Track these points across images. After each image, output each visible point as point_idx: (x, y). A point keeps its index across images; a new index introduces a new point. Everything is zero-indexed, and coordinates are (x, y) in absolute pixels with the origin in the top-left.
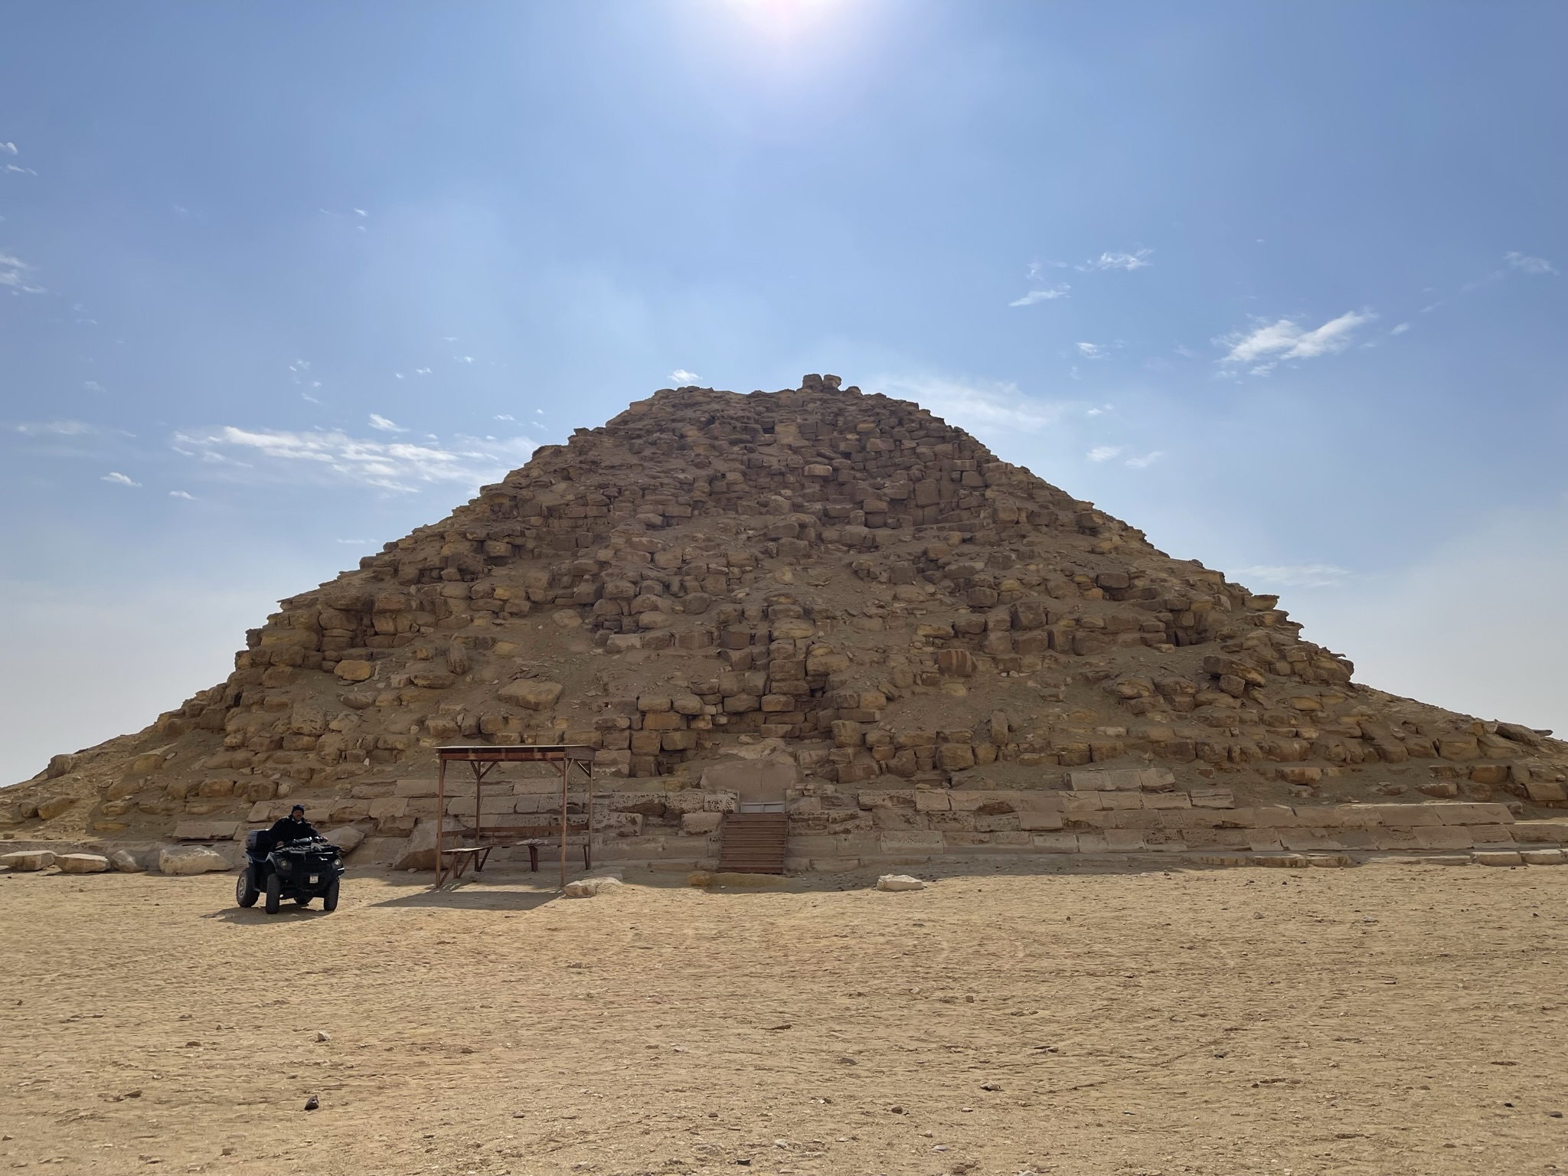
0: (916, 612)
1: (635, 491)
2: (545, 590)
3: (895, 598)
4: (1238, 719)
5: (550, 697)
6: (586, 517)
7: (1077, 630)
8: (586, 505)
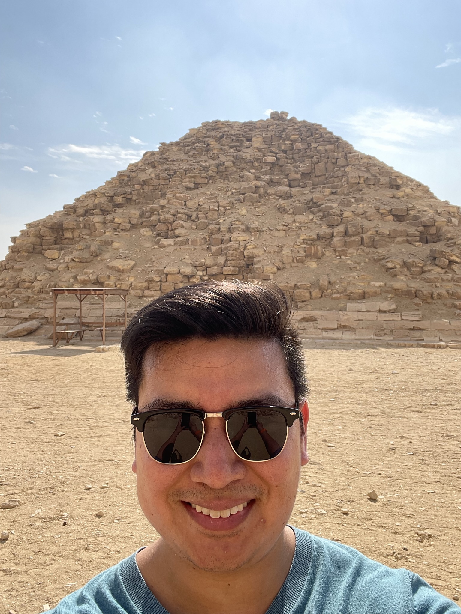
0: (302, 228)
1: (181, 172)
2: (138, 219)
3: (294, 221)
4: (440, 279)
5: (129, 267)
6: (159, 185)
7: (376, 236)
8: (159, 179)
